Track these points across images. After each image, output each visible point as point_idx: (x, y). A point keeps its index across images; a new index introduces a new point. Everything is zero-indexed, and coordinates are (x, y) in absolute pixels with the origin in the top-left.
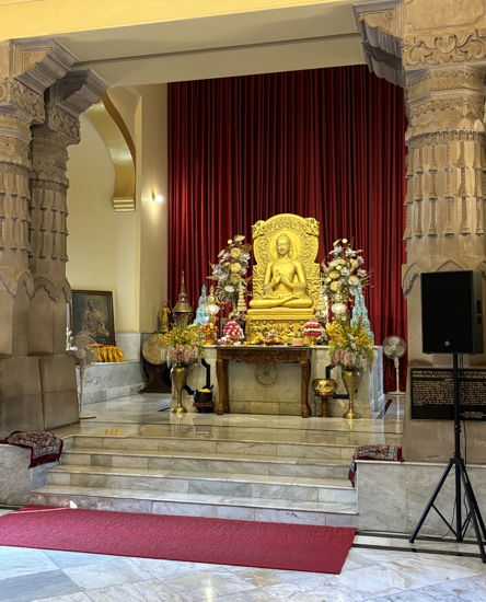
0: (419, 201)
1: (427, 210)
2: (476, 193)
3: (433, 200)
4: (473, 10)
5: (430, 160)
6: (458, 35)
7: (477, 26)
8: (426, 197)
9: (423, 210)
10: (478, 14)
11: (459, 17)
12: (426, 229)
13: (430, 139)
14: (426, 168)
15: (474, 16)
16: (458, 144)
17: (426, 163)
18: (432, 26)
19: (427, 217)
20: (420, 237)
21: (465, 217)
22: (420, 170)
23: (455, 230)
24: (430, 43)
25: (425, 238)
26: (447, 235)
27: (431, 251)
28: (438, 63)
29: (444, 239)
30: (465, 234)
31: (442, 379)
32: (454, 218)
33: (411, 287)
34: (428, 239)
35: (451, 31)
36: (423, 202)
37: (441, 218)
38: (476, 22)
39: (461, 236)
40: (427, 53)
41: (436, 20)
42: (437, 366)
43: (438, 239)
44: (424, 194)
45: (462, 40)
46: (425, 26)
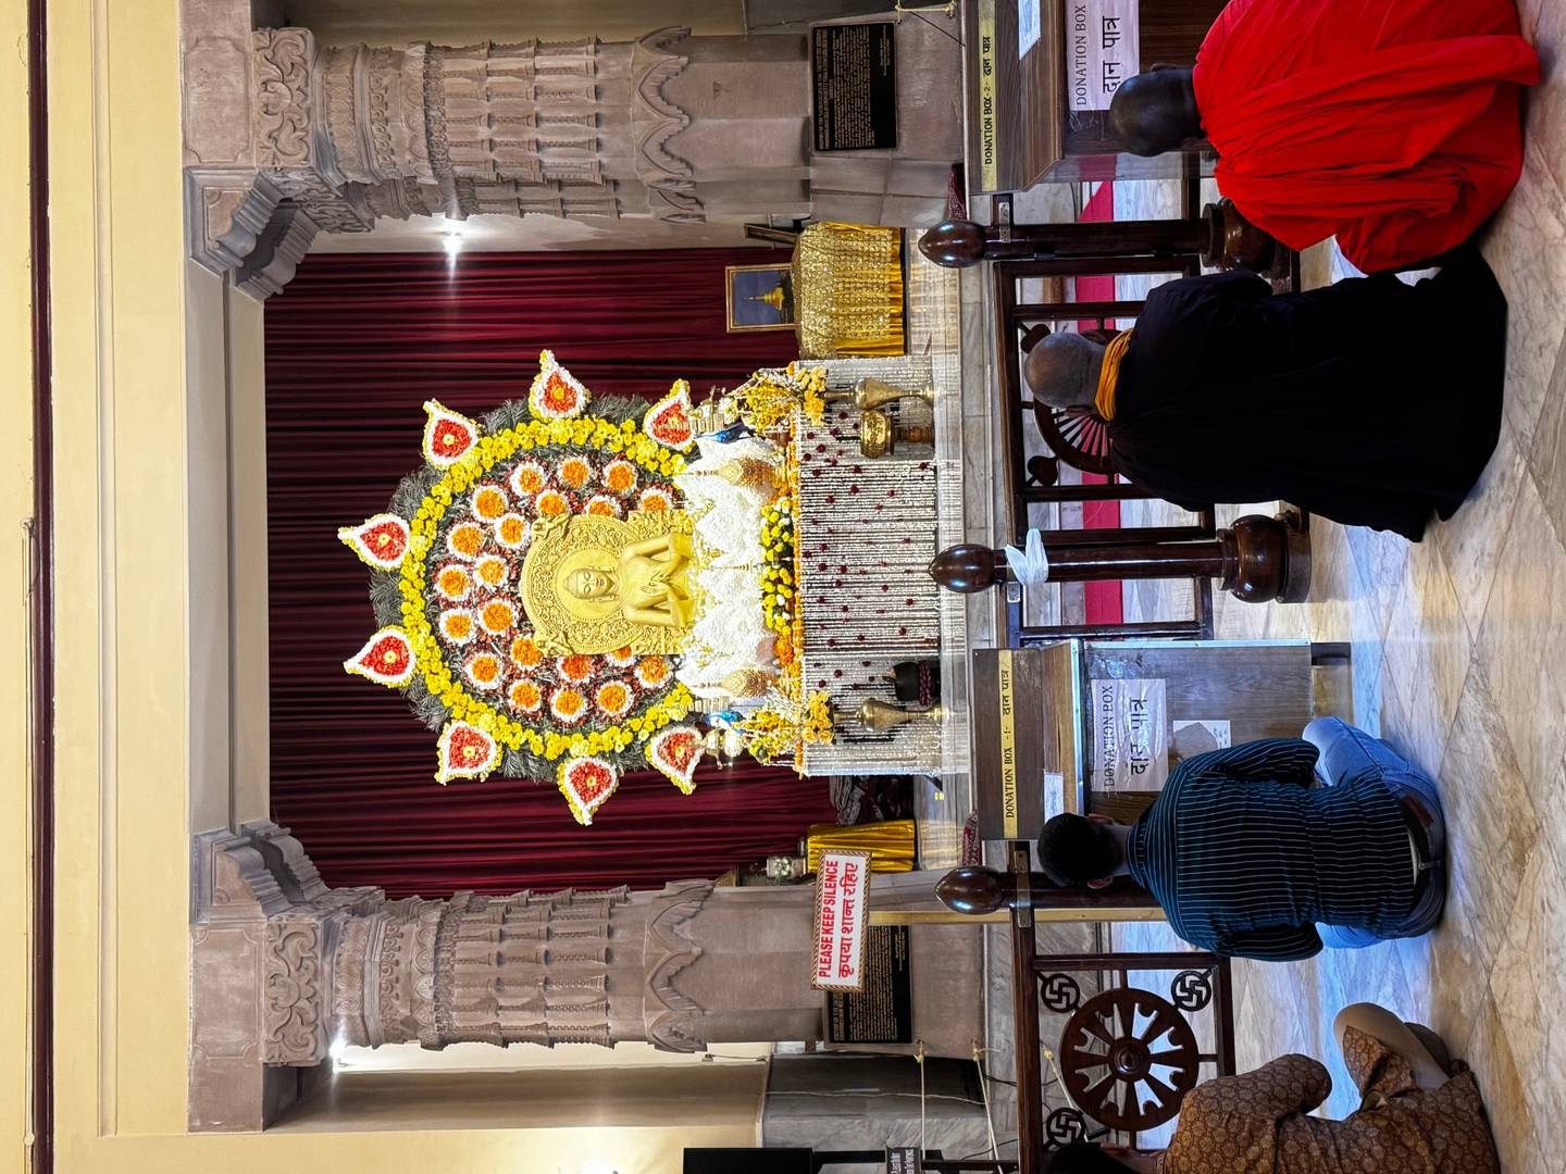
0: (539, 146)
1: (552, 132)
2: (527, 56)
3: (538, 119)
4: (223, 56)
5: (472, 127)
6: (264, 78)
7: (250, 49)
8: (532, 134)
9: (555, 139)
10: (231, 48)
11: (232, 78)
12: (588, 133)
13: (435, 127)
14: (484, 132)
15: (232, 53)
16: (447, 81)
17: (475, 133)
18: (242, 121)
19: (565, 131)
20: (599, 144)
21: (567, 70)
22: (486, 145)
23: (590, 83)
24: (272, 123)
25: (602, 134)
26: (597, 95)
27: (623, 123)
28: (308, 111)
29: (603, 102)
30: (596, 70)
31: (831, 103)
32: (569, 86)
33: (682, 160)
34: (603, 128)
35: (254, 90)
36: (541, 139)
37: (568, 107)
38: (244, 52)
39: (600, 75)
40: (289, 128)
41: (234, 114)
42: (810, 111)
43: (603, 111)
44: (526, 138)
45: (274, 72)
46: (241, 133)
